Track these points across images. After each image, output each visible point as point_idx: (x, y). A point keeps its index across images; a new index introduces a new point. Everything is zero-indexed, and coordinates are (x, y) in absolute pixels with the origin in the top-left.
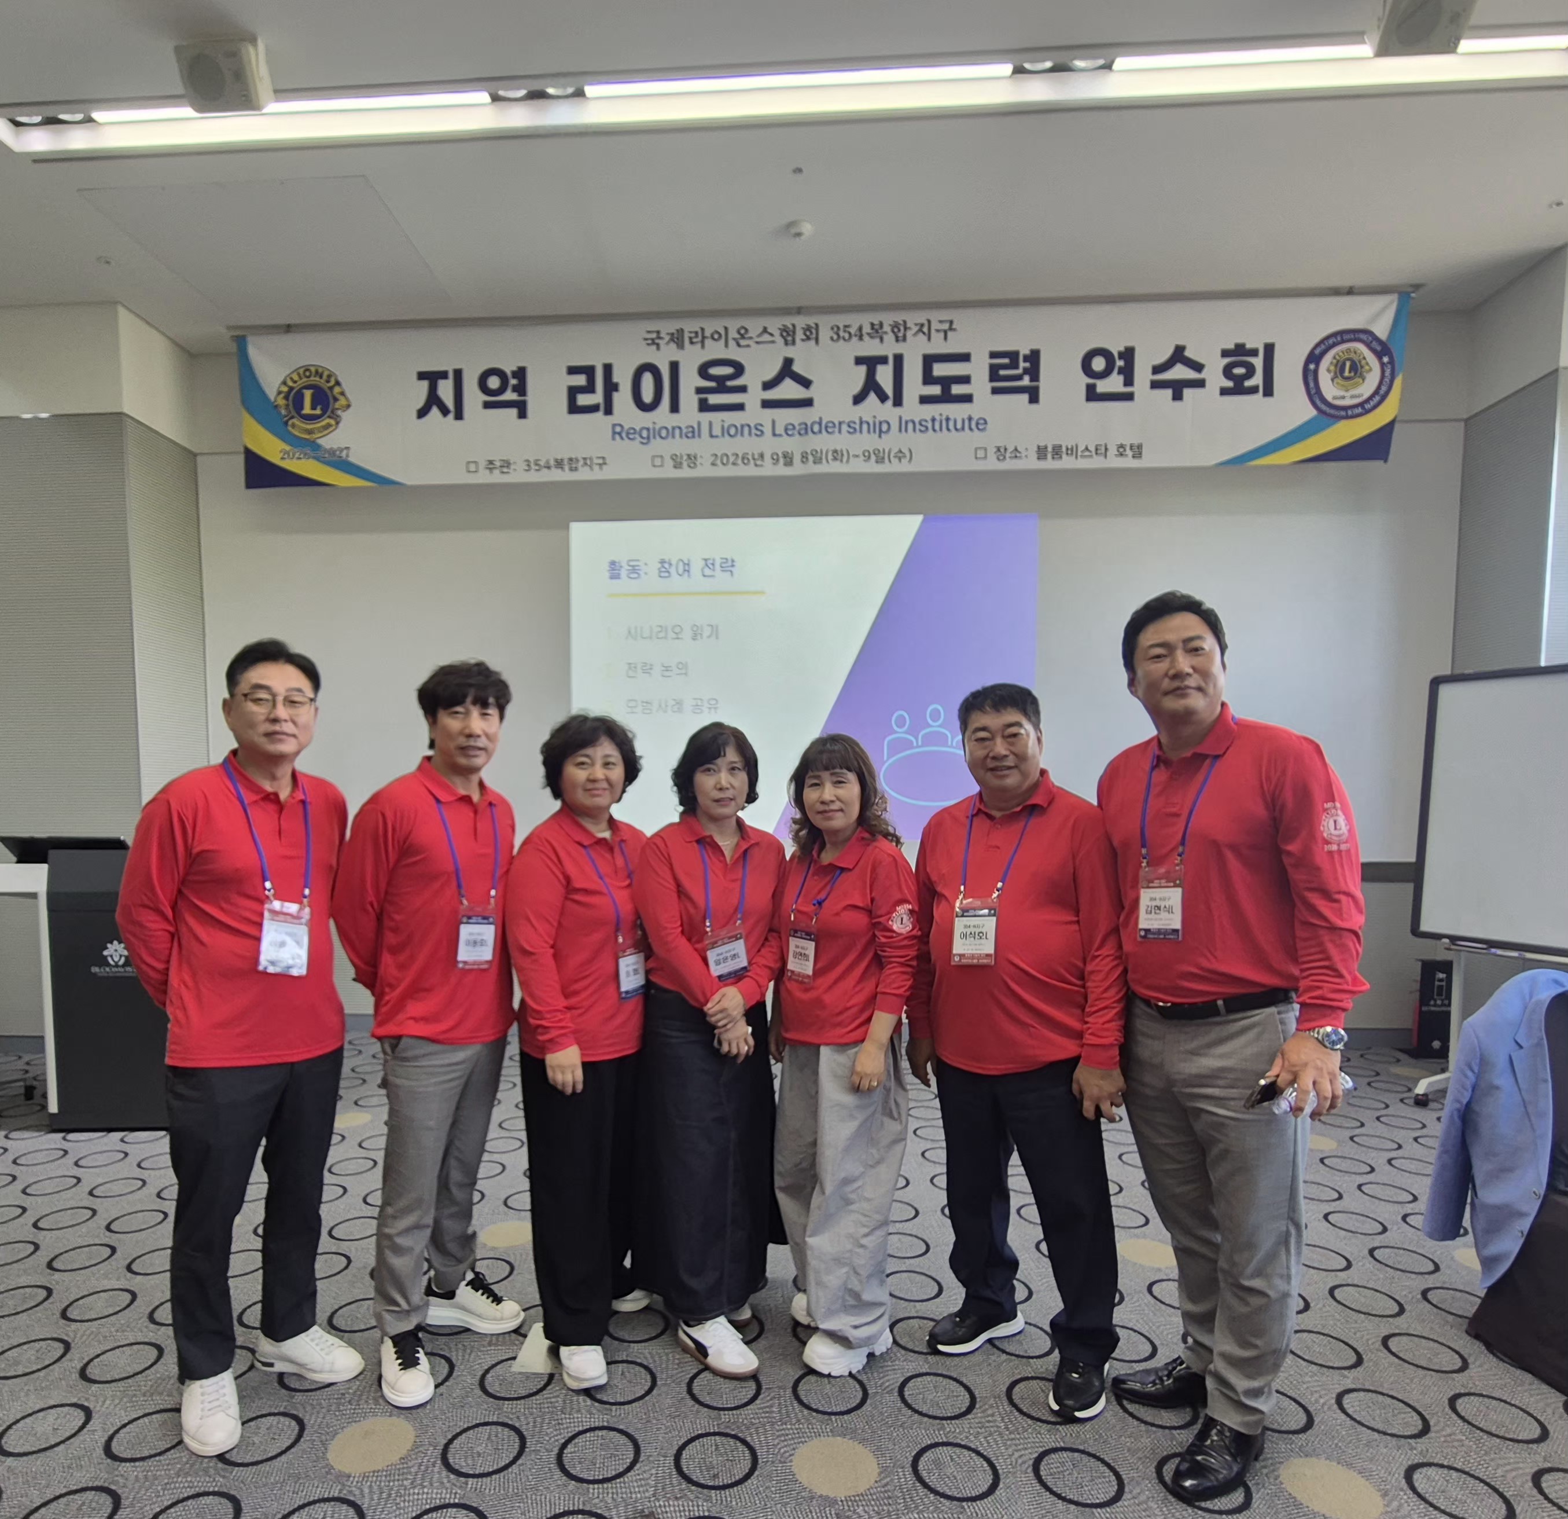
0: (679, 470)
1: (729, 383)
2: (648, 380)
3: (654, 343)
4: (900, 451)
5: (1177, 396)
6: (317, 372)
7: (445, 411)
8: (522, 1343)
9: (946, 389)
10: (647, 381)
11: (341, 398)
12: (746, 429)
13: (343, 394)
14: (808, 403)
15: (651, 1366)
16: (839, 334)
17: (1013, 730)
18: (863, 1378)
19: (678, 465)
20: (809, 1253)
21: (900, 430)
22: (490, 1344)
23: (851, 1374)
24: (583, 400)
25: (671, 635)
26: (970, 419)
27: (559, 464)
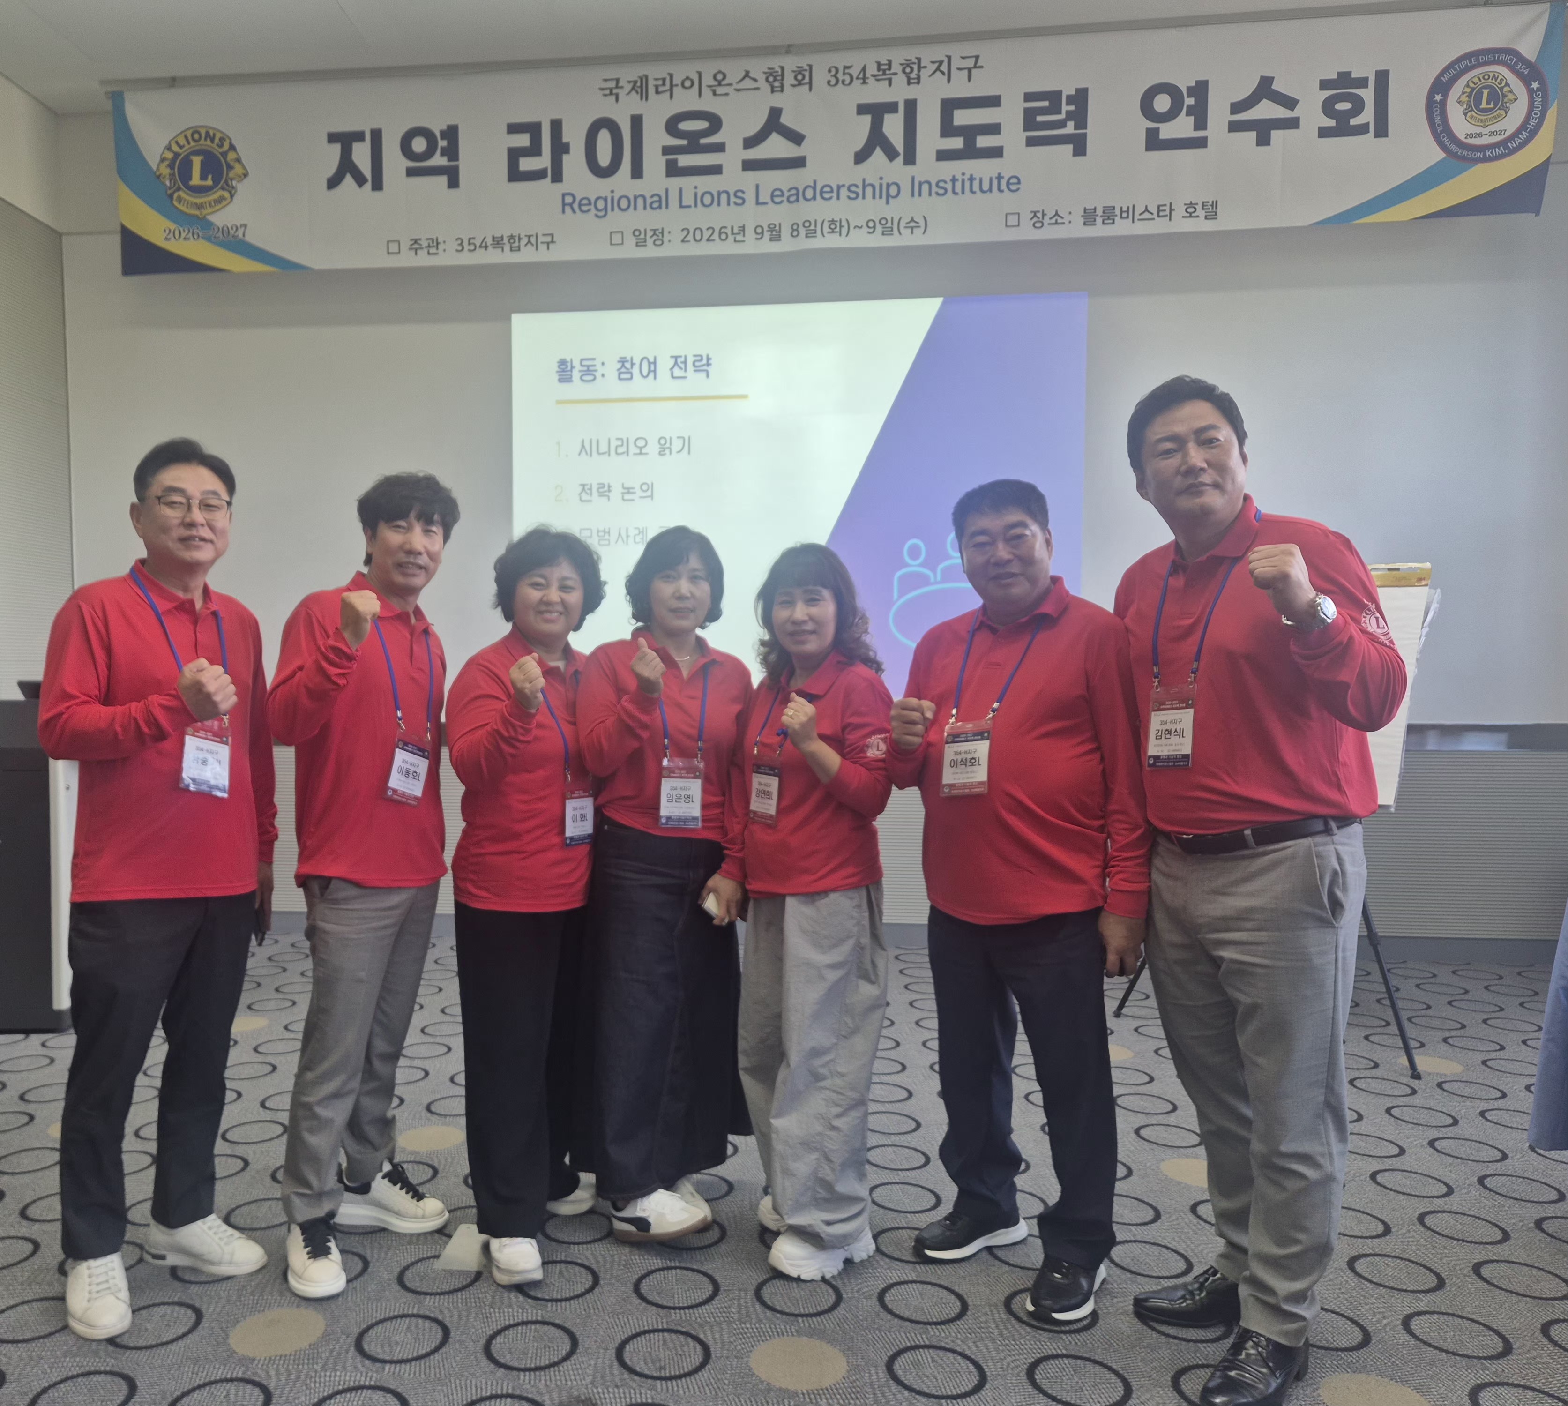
0: (642, 249)
1: (703, 141)
2: (604, 139)
3: (612, 93)
4: (912, 220)
5: (1263, 141)
6: (207, 133)
7: (360, 180)
8: (447, 1243)
9: (970, 142)
10: (604, 141)
11: (237, 166)
12: (724, 197)
13: (238, 160)
14: (799, 163)
15: (594, 1267)
16: (836, 77)
17: (1017, 531)
18: (838, 1283)
19: (641, 243)
20: (774, 1136)
21: (913, 195)
22: (410, 1243)
23: (823, 1279)
24: (526, 164)
25: (633, 450)
26: (999, 178)
27: (498, 242)
